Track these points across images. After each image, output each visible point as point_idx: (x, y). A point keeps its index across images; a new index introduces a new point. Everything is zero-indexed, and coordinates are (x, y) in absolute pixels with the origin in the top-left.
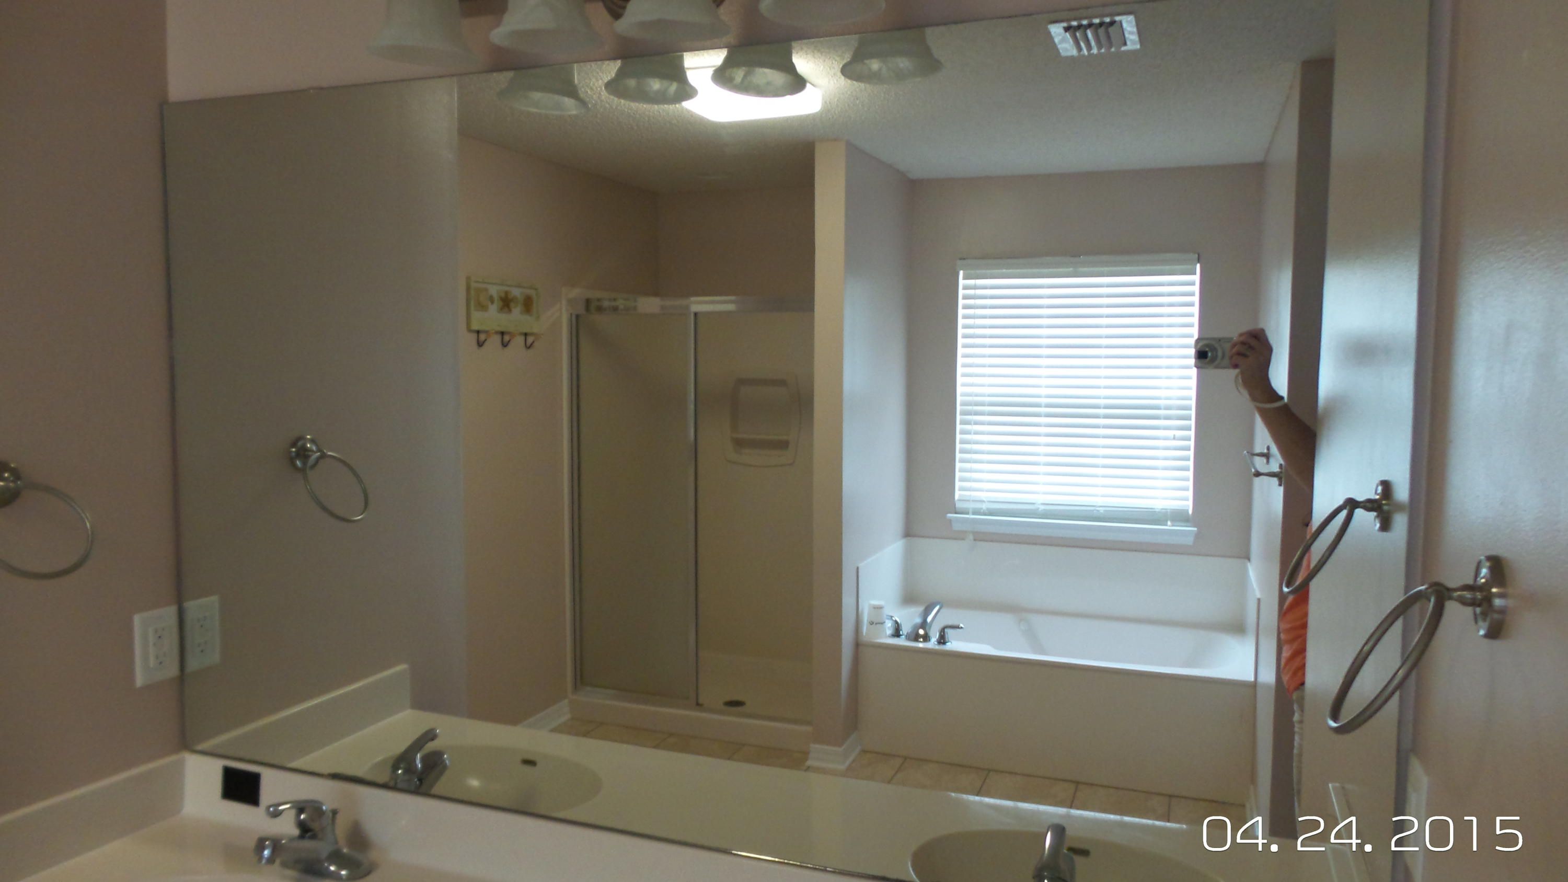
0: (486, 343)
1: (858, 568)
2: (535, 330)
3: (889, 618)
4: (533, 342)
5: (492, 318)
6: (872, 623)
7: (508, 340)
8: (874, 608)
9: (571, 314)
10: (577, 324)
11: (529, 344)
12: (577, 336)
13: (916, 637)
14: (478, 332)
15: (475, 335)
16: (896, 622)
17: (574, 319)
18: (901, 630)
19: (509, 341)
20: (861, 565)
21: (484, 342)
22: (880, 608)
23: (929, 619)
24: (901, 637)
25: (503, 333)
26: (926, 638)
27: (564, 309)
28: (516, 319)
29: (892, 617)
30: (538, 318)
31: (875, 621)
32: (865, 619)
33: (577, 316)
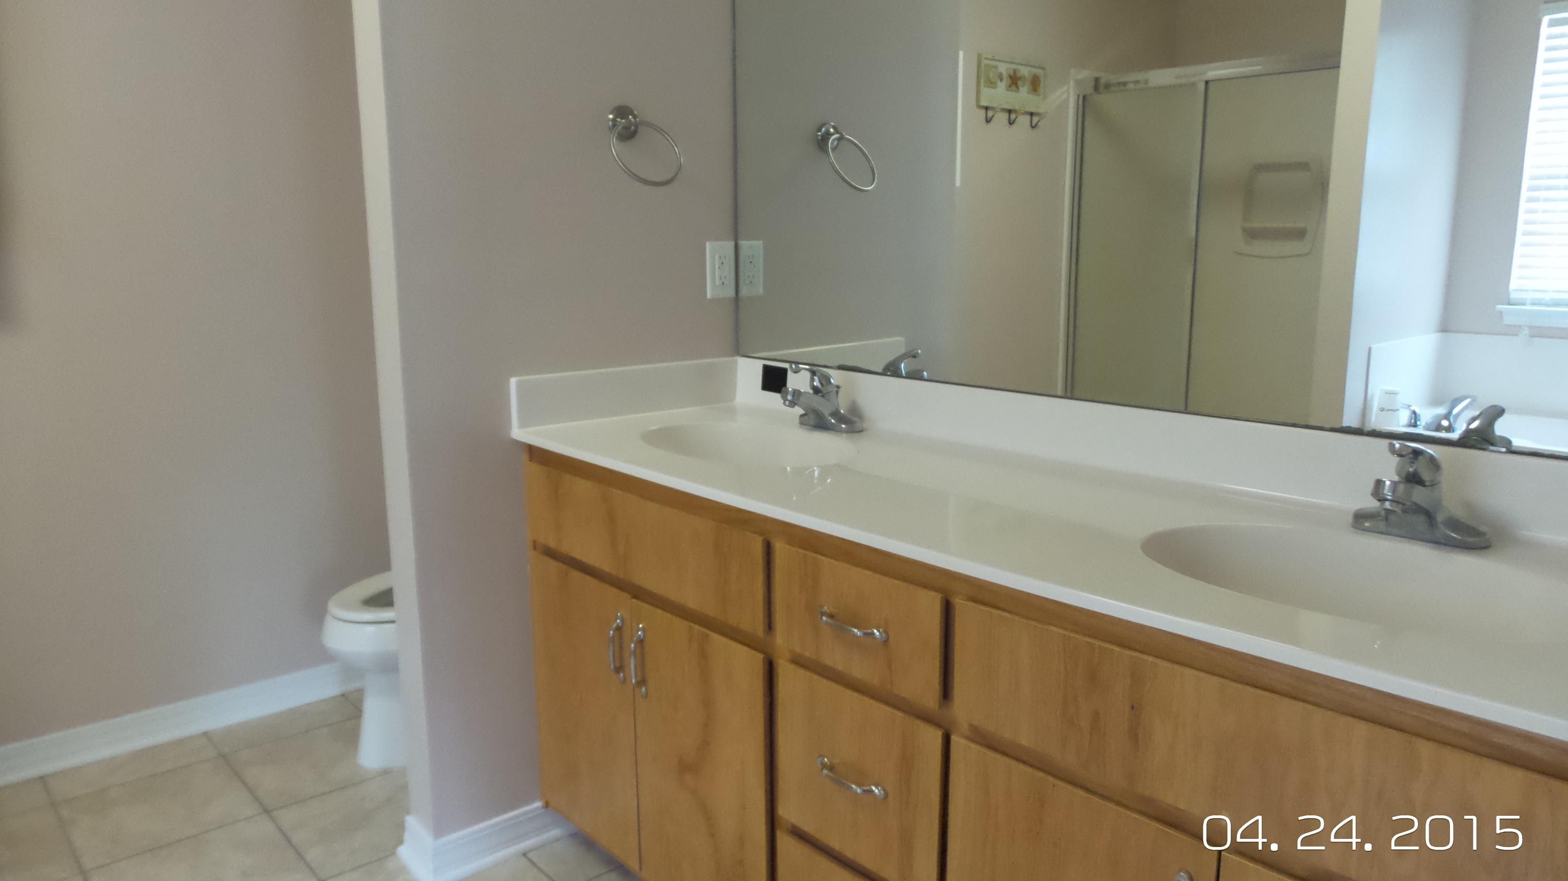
0: (994, 120)
1: (1370, 349)
2: (1041, 111)
3: (1407, 407)
4: (1039, 121)
5: (1000, 95)
6: (1382, 410)
7: (1013, 119)
8: (1386, 393)
9: (1078, 96)
10: (1084, 102)
11: (1033, 125)
12: (1083, 117)
13: (1439, 428)
14: (987, 108)
15: (984, 111)
16: (1414, 413)
17: (1081, 98)
18: (1419, 421)
19: (1015, 119)
20: (1374, 346)
21: (991, 119)
22: (1394, 393)
23: (1455, 411)
24: (1419, 427)
25: (1010, 112)
26: (1449, 429)
27: (1071, 91)
28: (1022, 98)
29: (1410, 406)
30: (1045, 98)
31: (1386, 407)
32: (1375, 405)
33: (1084, 97)
